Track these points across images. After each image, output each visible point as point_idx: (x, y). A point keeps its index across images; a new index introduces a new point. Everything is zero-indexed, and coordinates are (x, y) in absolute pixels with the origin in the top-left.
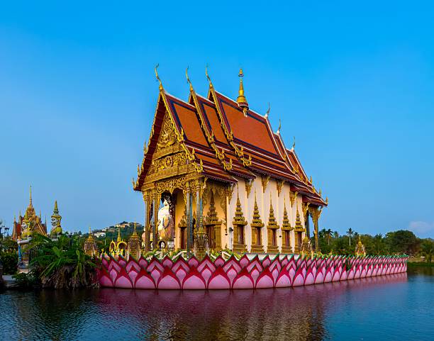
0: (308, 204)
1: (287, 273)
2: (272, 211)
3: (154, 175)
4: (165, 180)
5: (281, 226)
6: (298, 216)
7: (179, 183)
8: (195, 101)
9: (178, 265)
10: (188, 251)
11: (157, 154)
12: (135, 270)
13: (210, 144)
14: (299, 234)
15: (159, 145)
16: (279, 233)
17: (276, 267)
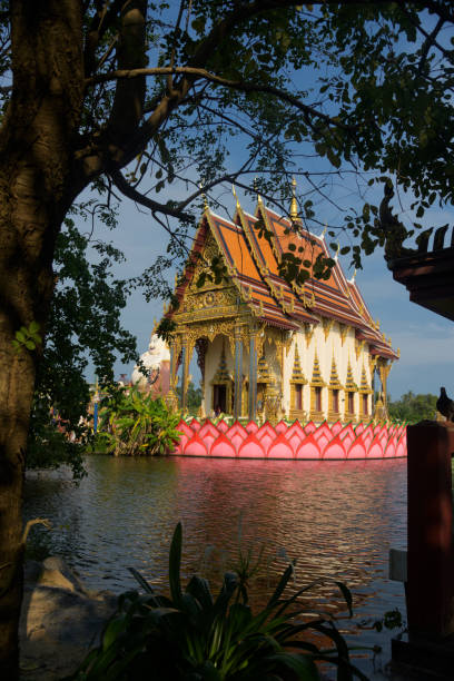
0: (377, 356)
1: (379, 443)
2: (334, 367)
4: (202, 323)
6: (364, 374)
7: (224, 328)
8: (243, 222)
11: (193, 289)
13: (263, 279)
14: (365, 397)
15: (196, 276)
16: (342, 395)
17: (368, 436)
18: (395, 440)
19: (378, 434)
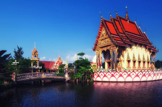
0: (152, 52)
3: (99, 45)
4: (103, 47)
5: (142, 60)
6: (148, 56)
7: (108, 48)
8: (112, 20)
10: (112, 69)
11: (100, 39)
13: (118, 34)
14: (148, 62)
15: (101, 36)
18: (156, 75)
19: (150, 73)
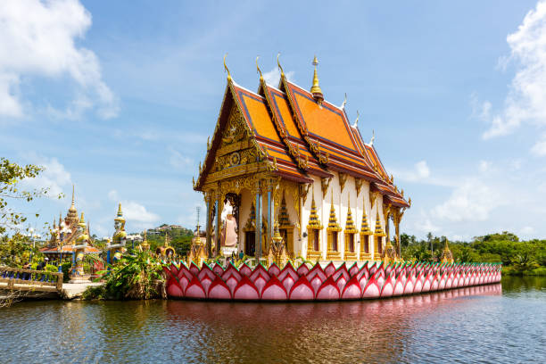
0: (390, 205)
1: (376, 282)
2: (349, 214)
3: (217, 173)
4: (230, 179)
5: (360, 230)
6: (377, 220)
7: (247, 184)
8: (265, 92)
9: (257, 272)
10: (258, 258)
11: (223, 151)
12: (209, 278)
13: (282, 139)
14: (379, 239)
15: (224, 140)
16: (357, 238)
17: (364, 276)
